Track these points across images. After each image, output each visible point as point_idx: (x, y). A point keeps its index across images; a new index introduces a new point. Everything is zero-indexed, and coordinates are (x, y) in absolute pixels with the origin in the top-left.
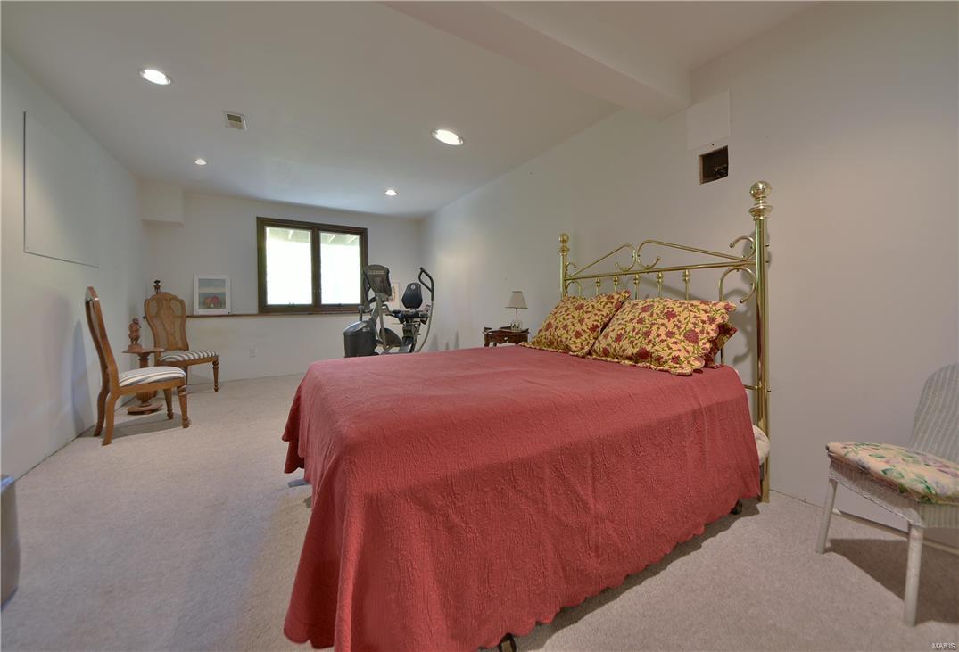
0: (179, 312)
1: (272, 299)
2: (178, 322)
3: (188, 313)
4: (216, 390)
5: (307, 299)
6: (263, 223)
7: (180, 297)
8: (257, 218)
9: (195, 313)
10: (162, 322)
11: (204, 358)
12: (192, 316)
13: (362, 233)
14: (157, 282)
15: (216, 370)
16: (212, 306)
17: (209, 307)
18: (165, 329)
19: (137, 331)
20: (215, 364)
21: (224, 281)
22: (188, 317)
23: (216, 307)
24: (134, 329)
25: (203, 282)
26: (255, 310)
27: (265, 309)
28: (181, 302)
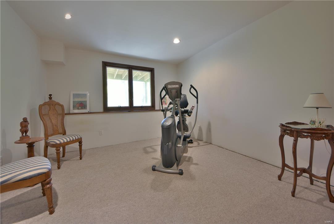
0: (60, 112)
1: (110, 104)
2: (60, 118)
3: (66, 112)
4: (81, 159)
5: (127, 104)
6: (106, 65)
7: (61, 103)
8: (102, 62)
9: (71, 112)
10: (50, 118)
11: (73, 140)
12: (69, 114)
13: (152, 71)
14: (50, 95)
15: (80, 146)
16: (80, 108)
17: (78, 109)
18: (51, 122)
19: (26, 126)
20: (80, 143)
21: (86, 95)
22: (65, 114)
23: (82, 109)
24: (23, 125)
25: (75, 96)
26: (101, 110)
27: (107, 110)
28: (62, 106)
